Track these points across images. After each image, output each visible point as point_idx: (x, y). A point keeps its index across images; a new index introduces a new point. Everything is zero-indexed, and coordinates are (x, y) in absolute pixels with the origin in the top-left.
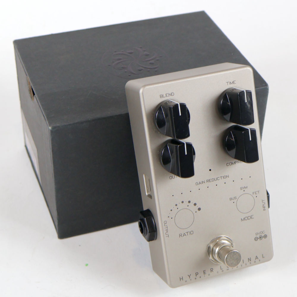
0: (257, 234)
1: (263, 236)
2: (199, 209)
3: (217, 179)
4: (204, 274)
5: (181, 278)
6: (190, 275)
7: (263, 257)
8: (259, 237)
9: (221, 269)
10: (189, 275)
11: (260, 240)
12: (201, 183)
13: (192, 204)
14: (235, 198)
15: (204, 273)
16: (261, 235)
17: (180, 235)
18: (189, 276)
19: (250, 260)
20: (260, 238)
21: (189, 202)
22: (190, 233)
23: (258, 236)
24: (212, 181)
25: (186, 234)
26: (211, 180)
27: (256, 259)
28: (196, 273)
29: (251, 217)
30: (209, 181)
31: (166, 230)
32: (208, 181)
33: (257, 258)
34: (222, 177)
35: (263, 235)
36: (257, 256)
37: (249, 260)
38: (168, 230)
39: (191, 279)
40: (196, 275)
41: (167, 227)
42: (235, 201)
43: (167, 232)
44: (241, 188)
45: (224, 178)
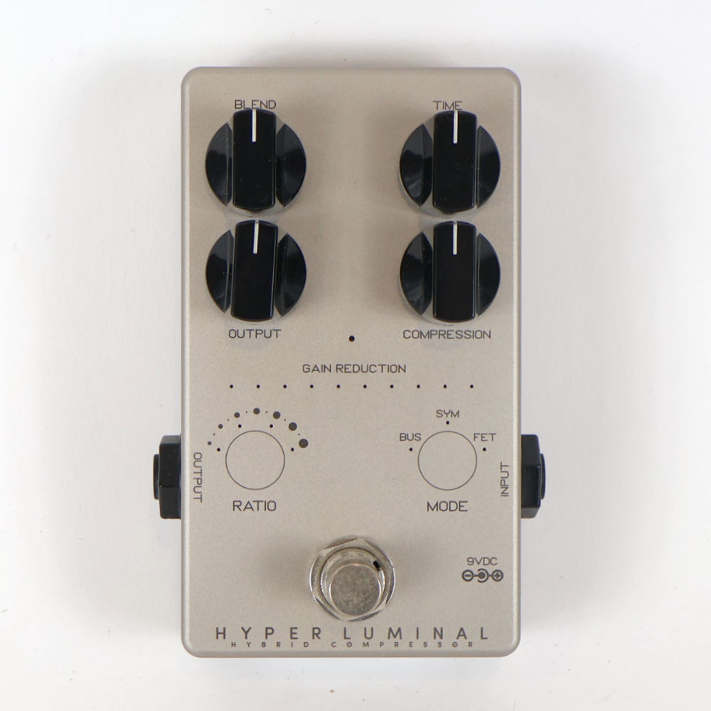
0: (471, 561)
1: (490, 573)
3: (369, 368)
4: (292, 638)
5: (221, 630)
6: (250, 628)
7: (482, 638)
8: (476, 573)
9: (345, 638)
10: (246, 630)
11: (479, 581)
12: (318, 370)
13: (281, 425)
14: (417, 437)
15: (292, 633)
16: (484, 567)
17: (236, 505)
18: (246, 633)
19: (441, 637)
20: (481, 575)
21: (277, 415)
22: (267, 507)
23: (475, 569)
24: (354, 372)
25: (254, 505)
26: (350, 369)
27: (459, 635)
28: (267, 629)
29: (459, 506)
30: (343, 370)
31: (198, 479)
32: (340, 369)
33: (462, 633)
34: (385, 368)
35: (490, 569)
36: (462, 629)
37: (438, 633)
38: (201, 479)
39: (248, 640)
40: (267, 634)
41: (201, 473)
42: (416, 445)
43: (199, 485)
44: (439, 413)
45: (389, 370)
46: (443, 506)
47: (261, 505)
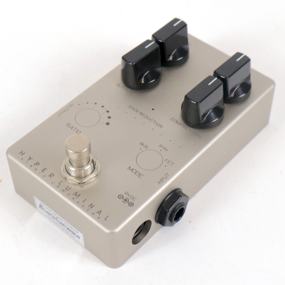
0: (126, 193)
1: (129, 202)
2: (108, 124)
3: (150, 120)
4: (42, 171)
5: (23, 152)
6: (32, 159)
7: (105, 219)
8: (124, 198)
9: (59, 184)
10: (31, 158)
11: (123, 201)
12: (134, 110)
13: (108, 115)
14: (146, 147)
15: (44, 170)
16: (129, 199)
18: (30, 159)
19: (91, 208)
20: (125, 200)
21: (108, 112)
23: (125, 197)
24: (145, 117)
25: (74, 128)
27: (98, 212)
28: (37, 162)
29: (140, 175)
31: (65, 110)
32: (141, 114)
33: (100, 212)
34: (156, 123)
35: (131, 201)
36: (101, 211)
37: (91, 206)
38: (66, 111)
39: (28, 161)
40: (36, 164)
41: (67, 110)
42: (143, 148)
43: (63, 112)
44: (161, 146)
45: (157, 124)
46: (134, 171)
47: (76, 130)
